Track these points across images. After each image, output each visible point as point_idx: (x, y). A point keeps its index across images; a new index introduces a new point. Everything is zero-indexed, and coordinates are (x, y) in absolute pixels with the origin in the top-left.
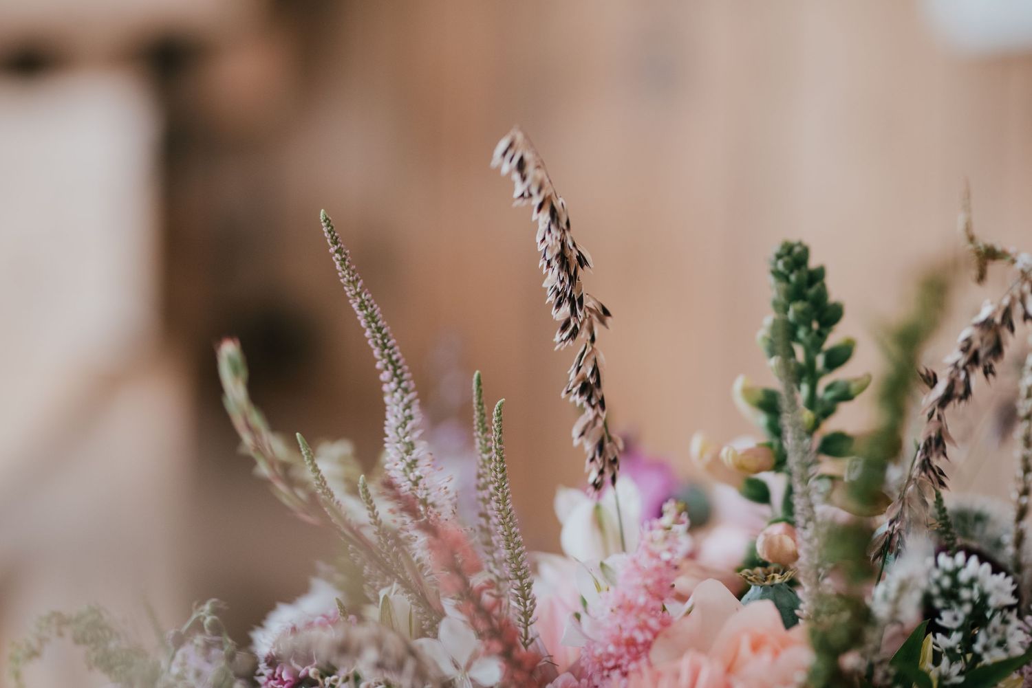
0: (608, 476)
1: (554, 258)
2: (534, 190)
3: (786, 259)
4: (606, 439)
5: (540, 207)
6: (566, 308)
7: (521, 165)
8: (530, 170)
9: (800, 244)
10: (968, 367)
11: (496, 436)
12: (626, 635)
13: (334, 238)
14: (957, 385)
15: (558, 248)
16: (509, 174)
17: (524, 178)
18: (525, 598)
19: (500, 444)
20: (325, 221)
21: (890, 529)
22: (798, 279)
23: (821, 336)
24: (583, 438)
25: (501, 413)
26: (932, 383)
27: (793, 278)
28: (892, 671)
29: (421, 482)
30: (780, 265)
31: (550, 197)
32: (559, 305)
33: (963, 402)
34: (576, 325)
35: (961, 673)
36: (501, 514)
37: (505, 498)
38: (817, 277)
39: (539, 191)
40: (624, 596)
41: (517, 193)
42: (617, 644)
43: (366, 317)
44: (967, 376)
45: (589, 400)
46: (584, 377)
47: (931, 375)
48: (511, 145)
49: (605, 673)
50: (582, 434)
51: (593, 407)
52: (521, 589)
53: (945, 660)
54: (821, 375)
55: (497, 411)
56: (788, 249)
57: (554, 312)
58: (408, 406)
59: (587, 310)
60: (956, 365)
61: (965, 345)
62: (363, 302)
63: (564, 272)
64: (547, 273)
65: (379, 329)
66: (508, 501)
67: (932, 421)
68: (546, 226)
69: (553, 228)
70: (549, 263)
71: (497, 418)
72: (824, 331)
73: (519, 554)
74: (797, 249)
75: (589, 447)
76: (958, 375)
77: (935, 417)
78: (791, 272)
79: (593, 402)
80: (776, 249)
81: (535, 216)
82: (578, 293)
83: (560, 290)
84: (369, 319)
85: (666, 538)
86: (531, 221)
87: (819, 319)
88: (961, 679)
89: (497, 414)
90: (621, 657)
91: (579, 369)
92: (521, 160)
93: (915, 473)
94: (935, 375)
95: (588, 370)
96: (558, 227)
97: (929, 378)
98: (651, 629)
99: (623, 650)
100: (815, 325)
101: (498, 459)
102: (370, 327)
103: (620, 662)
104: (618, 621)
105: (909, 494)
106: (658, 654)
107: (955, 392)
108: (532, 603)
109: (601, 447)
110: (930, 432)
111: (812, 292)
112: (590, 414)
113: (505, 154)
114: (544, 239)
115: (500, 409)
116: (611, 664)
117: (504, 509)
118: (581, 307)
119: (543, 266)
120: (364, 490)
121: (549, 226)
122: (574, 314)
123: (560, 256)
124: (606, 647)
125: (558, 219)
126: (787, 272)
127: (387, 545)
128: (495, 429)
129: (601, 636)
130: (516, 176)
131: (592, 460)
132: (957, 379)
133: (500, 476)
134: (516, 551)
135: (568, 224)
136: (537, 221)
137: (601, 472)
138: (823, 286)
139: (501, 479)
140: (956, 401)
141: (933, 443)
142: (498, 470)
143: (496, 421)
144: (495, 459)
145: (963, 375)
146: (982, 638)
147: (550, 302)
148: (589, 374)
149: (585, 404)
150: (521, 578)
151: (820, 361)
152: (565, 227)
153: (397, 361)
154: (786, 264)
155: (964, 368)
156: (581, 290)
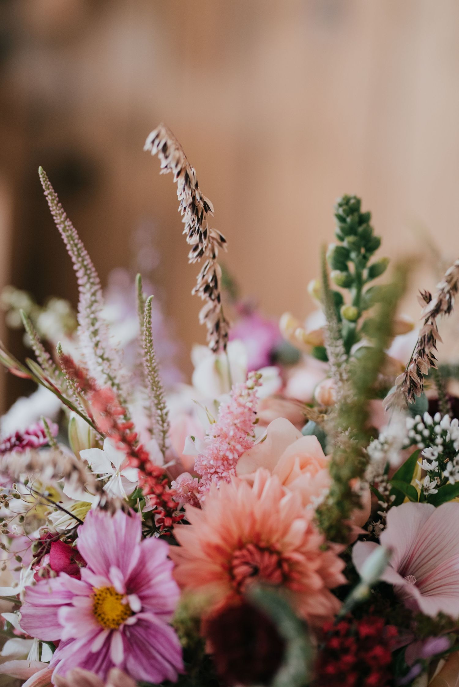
0: (221, 344)
1: (188, 206)
2: (173, 165)
3: (345, 207)
4: (221, 320)
5: (179, 174)
6: (196, 238)
7: (165, 148)
8: (172, 150)
9: (355, 198)
10: (451, 291)
11: (147, 319)
12: (222, 453)
13: (47, 185)
14: (443, 303)
15: (191, 200)
16: (157, 154)
17: (166, 157)
18: (163, 421)
19: (149, 324)
20: (41, 174)
21: (398, 391)
22: (352, 220)
23: (365, 258)
24: (207, 319)
25: (150, 305)
26: (428, 300)
27: (349, 220)
28: (389, 487)
29: (100, 344)
30: (341, 211)
31: (185, 168)
32: (191, 235)
33: (447, 314)
34: (202, 250)
35: (437, 487)
36: (149, 369)
37: (151, 359)
38: (364, 219)
39: (176, 166)
40: (222, 429)
41: (163, 165)
42: (216, 459)
43: (68, 237)
44: (450, 298)
45: (210, 296)
46: (206, 282)
47: (428, 295)
48: (157, 136)
49: (209, 476)
50: (207, 316)
51: (213, 300)
52: (161, 416)
53: (427, 478)
54: (366, 282)
55: (148, 303)
56: (347, 201)
57: (188, 239)
58: (94, 294)
59: (210, 238)
60: (443, 290)
61: (449, 278)
62: (65, 227)
63: (194, 215)
64: (184, 215)
65: (76, 245)
66: (153, 361)
67: (427, 325)
68: (183, 186)
69: (186, 188)
70: (185, 208)
71: (148, 308)
72: (367, 255)
73: (160, 394)
74: (352, 201)
75: (210, 325)
76: (445, 297)
77: (429, 323)
78: (348, 215)
79: (213, 297)
80: (339, 200)
81: (175, 180)
82: (204, 228)
83: (192, 226)
84: (70, 238)
85: (249, 395)
86: (173, 182)
87: (365, 246)
88: (436, 491)
89: (148, 305)
90: (218, 467)
91: (204, 276)
92: (165, 145)
93: (415, 357)
94: (430, 295)
95: (210, 278)
96: (190, 187)
97: (426, 297)
98: (237, 451)
99: (220, 463)
100: (363, 251)
101: (147, 334)
102: (70, 243)
103: (218, 470)
104: (217, 445)
105: (410, 370)
106: (242, 467)
107: (441, 308)
108: (168, 425)
109: (217, 326)
110: (425, 332)
111: (360, 229)
112: (210, 305)
113: (153, 142)
114: (181, 194)
115: (150, 302)
116: (212, 471)
117: (150, 366)
118: (205, 238)
119: (181, 210)
120: (60, 351)
121: (184, 186)
122: (201, 241)
123: (191, 206)
124: (209, 461)
125: (190, 182)
126: (344, 215)
127: (74, 386)
128: (146, 315)
129: (206, 453)
130: (161, 156)
131: (212, 334)
132: (444, 299)
133: (148, 345)
134: (158, 393)
135: (197, 185)
136: (177, 183)
137: (217, 342)
138: (368, 225)
139: (149, 347)
140: (443, 313)
141: (426, 339)
142: (147, 341)
143: (147, 310)
144: (146, 334)
145: (447, 297)
146: (449, 467)
147: (186, 233)
148: (209, 280)
149: (208, 299)
150: (161, 409)
151: (365, 273)
152: (194, 188)
153: (88, 265)
154: (344, 211)
155: (448, 292)
156: (206, 227)
